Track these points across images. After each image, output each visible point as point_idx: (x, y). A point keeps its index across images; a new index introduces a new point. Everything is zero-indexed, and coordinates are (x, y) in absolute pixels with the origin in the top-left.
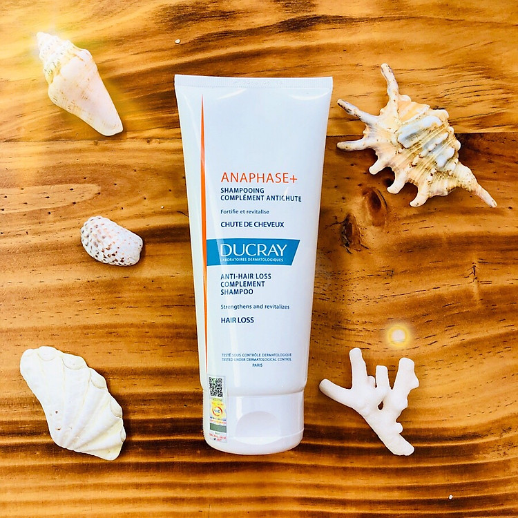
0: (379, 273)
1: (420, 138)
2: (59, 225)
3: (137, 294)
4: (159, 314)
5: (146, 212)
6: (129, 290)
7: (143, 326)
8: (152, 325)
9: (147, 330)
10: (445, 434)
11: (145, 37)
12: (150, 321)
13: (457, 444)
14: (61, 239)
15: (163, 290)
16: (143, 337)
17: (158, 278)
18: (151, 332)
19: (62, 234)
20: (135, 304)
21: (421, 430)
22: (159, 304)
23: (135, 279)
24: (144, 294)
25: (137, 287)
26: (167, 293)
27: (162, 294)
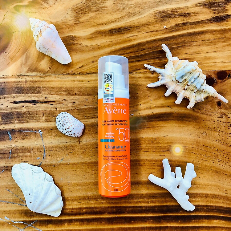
1: (186, 77)
3: (149, 145)
4: (159, 155)
6: (145, 143)
7: (151, 161)
8: (156, 160)
9: (154, 162)
15: (161, 144)
17: (158, 138)
20: (148, 150)
22: (159, 150)
23: (147, 138)
24: (152, 145)
25: (148, 142)
26: (162, 145)
27: (160, 145)
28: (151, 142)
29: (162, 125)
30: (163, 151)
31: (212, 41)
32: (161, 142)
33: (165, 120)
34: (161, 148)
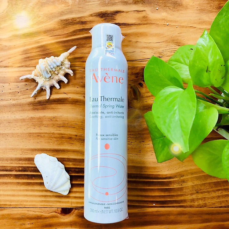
0: (136, 117)
2: (21, 97)
3: (48, 122)
4: (56, 129)
6: (45, 121)
7: (50, 134)
8: (53, 133)
10: (159, 176)
11: (54, 31)
13: (163, 181)
14: (22, 102)
15: (57, 121)
16: (50, 137)
17: (56, 117)
18: (53, 136)
19: (23, 100)
20: (48, 126)
21: (150, 175)
22: (56, 126)
23: (48, 117)
24: (51, 122)
25: (48, 120)
26: (59, 122)
27: (57, 122)
28: (50, 120)
29: (59, 107)
30: (59, 127)
32: (58, 120)
33: (62, 104)
34: (58, 125)
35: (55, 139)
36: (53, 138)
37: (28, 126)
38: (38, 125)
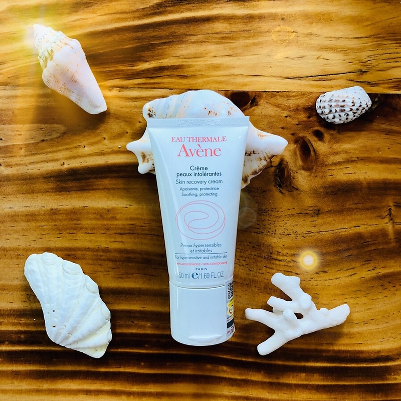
0: (308, 212)
2: (28, 159)
3: (94, 222)
4: (113, 240)
5: (106, 150)
6: (88, 218)
7: (98, 250)
8: (106, 250)
9: (101, 254)
10: (361, 355)
12: (104, 245)
13: (371, 365)
14: (31, 172)
15: (117, 220)
16: (97, 260)
17: (113, 209)
18: (105, 256)
19: (31, 166)
20: (91, 231)
21: (339, 351)
22: (113, 232)
23: (93, 208)
24: (100, 222)
25: (94, 216)
26: (120, 222)
27: (116, 222)
28: (98, 217)
30: (121, 234)
31: (226, 35)
32: (118, 216)
34: (117, 229)
35: (111, 264)
36: (104, 260)
37: (44, 230)
38: (67, 229)
